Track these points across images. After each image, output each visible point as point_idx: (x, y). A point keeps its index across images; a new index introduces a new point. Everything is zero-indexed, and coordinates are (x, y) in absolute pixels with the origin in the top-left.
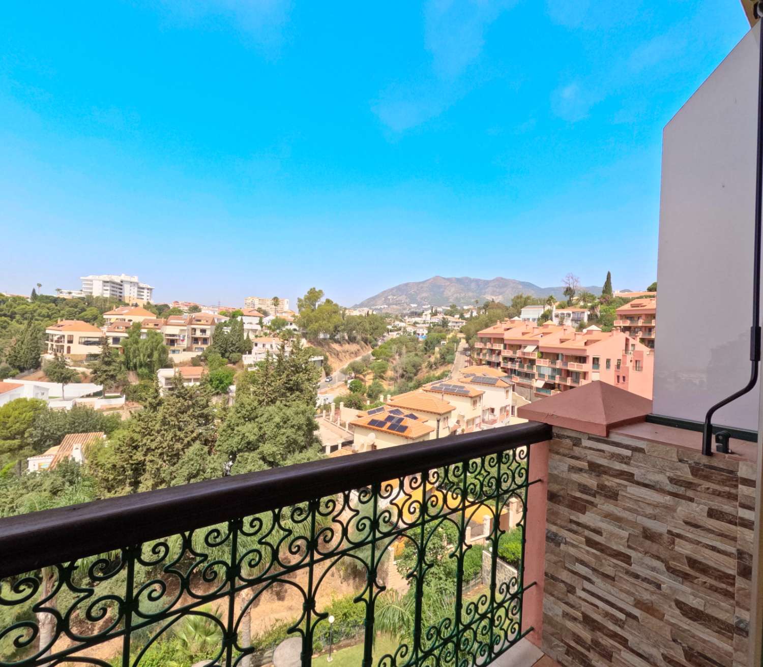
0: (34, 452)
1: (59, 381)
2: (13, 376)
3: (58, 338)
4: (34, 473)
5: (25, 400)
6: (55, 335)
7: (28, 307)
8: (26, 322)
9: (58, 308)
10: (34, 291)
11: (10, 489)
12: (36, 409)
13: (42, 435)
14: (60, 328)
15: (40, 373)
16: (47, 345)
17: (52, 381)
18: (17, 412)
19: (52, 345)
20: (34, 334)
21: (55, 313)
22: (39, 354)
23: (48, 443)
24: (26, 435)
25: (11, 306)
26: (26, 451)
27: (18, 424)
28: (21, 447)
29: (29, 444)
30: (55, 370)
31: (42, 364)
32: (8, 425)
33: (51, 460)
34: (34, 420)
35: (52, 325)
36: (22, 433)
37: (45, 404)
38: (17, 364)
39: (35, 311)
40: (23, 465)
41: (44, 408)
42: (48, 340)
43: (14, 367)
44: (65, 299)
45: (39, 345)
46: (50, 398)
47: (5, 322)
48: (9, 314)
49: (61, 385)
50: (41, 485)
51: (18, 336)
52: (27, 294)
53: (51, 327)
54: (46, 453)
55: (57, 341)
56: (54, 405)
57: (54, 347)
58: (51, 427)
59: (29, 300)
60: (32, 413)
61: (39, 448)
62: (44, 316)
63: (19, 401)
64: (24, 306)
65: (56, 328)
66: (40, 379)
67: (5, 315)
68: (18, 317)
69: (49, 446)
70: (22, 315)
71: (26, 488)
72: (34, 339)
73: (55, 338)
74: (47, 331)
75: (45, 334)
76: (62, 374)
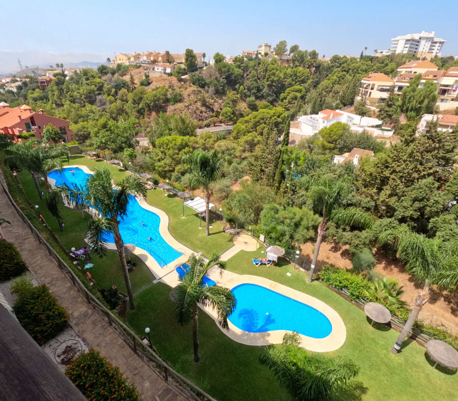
0: (338, 153)
1: (360, 114)
2: (340, 109)
3: (367, 86)
4: (335, 164)
5: (341, 122)
6: (366, 84)
7: (357, 65)
8: (353, 75)
9: (372, 64)
10: (362, 52)
11: (324, 168)
12: (344, 129)
13: (344, 144)
14: (370, 79)
15: (352, 108)
16: (360, 90)
17: (356, 114)
18: (336, 129)
19: (362, 90)
20: (355, 83)
21: (370, 68)
22: (354, 96)
23: (345, 150)
24: (337, 143)
25: (349, 65)
26: (336, 151)
27: (335, 136)
28: (334, 149)
29: (337, 148)
30: (360, 107)
31: (355, 103)
32: (331, 136)
33: (344, 160)
34: (342, 135)
35: (365, 77)
36: (336, 141)
37: (349, 127)
38: (343, 101)
39: (359, 67)
40: (332, 158)
41: (348, 129)
42: (361, 87)
43: (342, 103)
44: (377, 57)
45: (356, 90)
46: (354, 124)
47: (344, 75)
48: (347, 70)
49: (360, 117)
50: (336, 171)
51: (347, 84)
52: (359, 56)
53: (364, 78)
54: (343, 155)
55: (366, 88)
56: (353, 129)
57: (363, 92)
58: (349, 141)
59: (358, 60)
60: (342, 131)
61: (341, 151)
62: (363, 71)
63: (339, 123)
64: (354, 64)
65: (367, 79)
66: (351, 112)
67: (345, 71)
68: (351, 71)
69: (345, 152)
70: (353, 70)
71: (330, 170)
72: (354, 86)
73: (365, 86)
74: (362, 81)
75: (361, 83)
76: (362, 110)
